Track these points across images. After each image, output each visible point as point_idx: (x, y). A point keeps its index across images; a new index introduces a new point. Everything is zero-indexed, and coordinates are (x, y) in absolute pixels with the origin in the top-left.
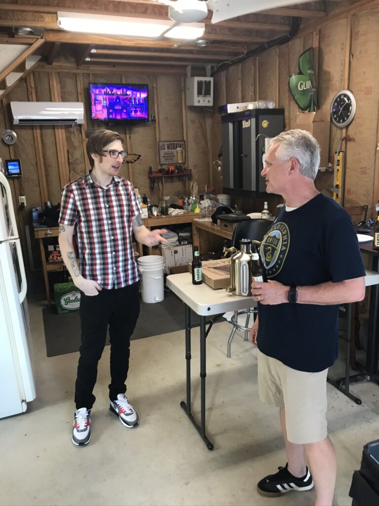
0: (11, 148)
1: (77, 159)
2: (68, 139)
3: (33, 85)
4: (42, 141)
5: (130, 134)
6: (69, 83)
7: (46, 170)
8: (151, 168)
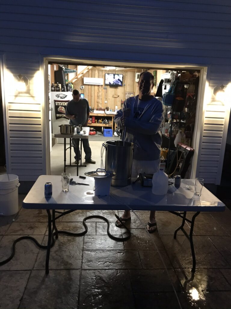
0: (82, 90)
1: (100, 95)
2: (98, 89)
3: (90, 73)
4: (91, 89)
5: (117, 89)
6: (101, 73)
7: (91, 98)
8: (122, 100)
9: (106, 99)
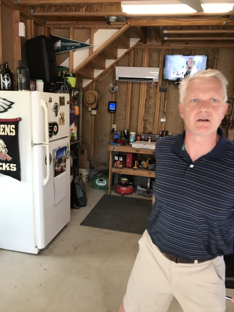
0: (114, 94)
1: (151, 105)
2: (148, 91)
3: (133, 58)
4: (132, 92)
6: (155, 55)
7: (131, 110)
9: (164, 113)
